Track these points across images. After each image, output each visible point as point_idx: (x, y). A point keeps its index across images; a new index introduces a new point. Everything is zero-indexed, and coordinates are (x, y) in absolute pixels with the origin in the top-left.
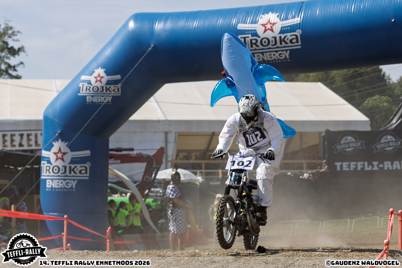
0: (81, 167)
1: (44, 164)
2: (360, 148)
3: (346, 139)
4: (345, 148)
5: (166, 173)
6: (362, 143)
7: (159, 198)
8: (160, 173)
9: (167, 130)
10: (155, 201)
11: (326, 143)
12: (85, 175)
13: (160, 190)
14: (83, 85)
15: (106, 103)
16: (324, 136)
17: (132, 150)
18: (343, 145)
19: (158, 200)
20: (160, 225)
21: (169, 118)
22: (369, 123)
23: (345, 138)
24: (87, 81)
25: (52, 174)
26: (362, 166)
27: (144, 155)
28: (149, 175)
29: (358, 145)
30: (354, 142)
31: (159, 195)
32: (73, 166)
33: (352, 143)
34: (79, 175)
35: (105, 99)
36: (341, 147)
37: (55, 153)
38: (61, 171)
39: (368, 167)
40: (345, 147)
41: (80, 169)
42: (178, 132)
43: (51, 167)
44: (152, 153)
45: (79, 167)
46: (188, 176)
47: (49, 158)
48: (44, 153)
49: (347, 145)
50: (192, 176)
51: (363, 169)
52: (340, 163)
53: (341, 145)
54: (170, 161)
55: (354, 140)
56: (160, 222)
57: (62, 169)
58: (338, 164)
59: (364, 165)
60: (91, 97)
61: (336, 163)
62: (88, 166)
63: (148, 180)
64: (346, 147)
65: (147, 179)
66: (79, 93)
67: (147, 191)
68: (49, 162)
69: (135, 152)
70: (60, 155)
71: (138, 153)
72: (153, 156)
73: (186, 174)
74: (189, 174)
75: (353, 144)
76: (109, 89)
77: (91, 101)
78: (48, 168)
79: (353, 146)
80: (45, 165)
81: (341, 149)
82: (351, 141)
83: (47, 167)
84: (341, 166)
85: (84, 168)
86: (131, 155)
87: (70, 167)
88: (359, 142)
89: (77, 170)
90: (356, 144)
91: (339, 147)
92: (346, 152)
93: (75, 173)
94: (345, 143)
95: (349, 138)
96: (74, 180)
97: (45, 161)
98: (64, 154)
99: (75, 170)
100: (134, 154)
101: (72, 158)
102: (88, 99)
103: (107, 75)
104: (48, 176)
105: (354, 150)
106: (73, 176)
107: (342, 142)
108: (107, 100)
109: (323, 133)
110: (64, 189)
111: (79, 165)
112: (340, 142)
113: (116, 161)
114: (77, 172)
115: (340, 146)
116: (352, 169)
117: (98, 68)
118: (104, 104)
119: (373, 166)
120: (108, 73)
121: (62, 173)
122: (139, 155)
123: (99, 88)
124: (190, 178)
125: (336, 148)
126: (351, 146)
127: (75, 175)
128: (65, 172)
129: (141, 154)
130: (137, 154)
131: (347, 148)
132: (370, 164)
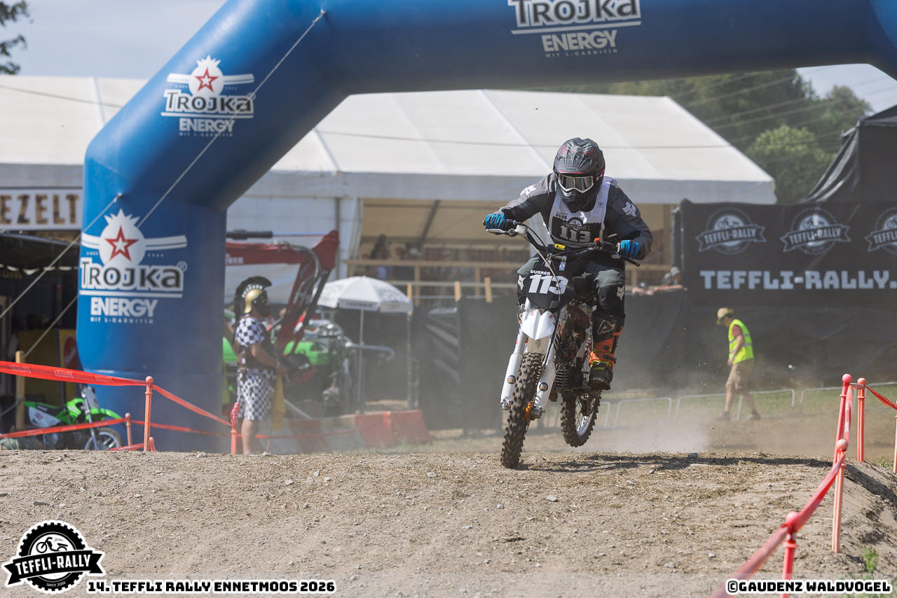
0: (165, 271)
1: (85, 263)
2: (755, 240)
3: (726, 222)
4: (722, 241)
5: (340, 287)
6: (758, 231)
7: (326, 341)
8: (328, 286)
9: (339, 194)
10: (316, 347)
11: (682, 230)
12: (174, 289)
13: (327, 325)
14: (172, 94)
15: (222, 133)
16: (677, 215)
17: (269, 235)
18: (719, 234)
19: (324, 345)
20: (326, 398)
21: (345, 169)
22: (774, 187)
23: (722, 219)
24: (181, 87)
25: (104, 286)
26: (758, 281)
27: (294, 246)
28: (306, 292)
29: (749, 235)
30: (742, 228)
31: (325, 334)
32: (148, 270)
33: (737, 229)
34: (162, 288)
35: (218, 125)
36: (715, 238)
37: (111, 241)
38: (122, 280)
39: (771, 282)
40: (722, 238)
41: (163, 276)
42: (365, 199)
43: (102, 271)
44: (312, 243)
45: (161, 271)
46: (389, 294)
47: (97, 250)
48: (87, 240)
49: (727, 233)
50: (398, 295)
51: (760, 286)
52: (712, 273)
53: (714, 235)
54: (345, 261)
55: (741, 224)
56: (326, 392)
57: (125, 276)
58: (707, 275)
59: (762, 278)
60: (189, 121)
61: (703, 273)
62: (182, 269)
63: (302, 301)
64: (724, 239)
65: (299, 299)
66: (164, 111)
67: (300, 325)
68: (97, 259)
69: (275, 241)
70: (120, 245)
71: (282, 243)
72: (314, 249)
73: (385, 291)
74: (390, 291)
75: (740, 231)
76: (227, 104)
77: (189, 129)
78: (95, 273)
79: (741, 235)
80: (88, 267)
81: (714, 243)
82: (736, 226)
83: (91, 269)
84: (714, 280)
85: (172, 274)
86: (267, 247)
87: (143, 272)
88: (753, 227)
89: (158, 277)
90: (747, 233)
91: (711, 239)
92: (724, 248)
93: (154, 284)
94: (724, 231)
95: (732, 219)
96: (151, 300)
97: (89, 256)
98: (131, 242)
99: (154, 277)
100: (272, 245)
101: (147, 252)
102: (184, 125)
103: (225, 73)
104: (95, 289)
105: (741, 246)
106: (150, 291)
107: (717, 228)
108: (224, 128)
109: (675, 208)
110: (128, 318)
111: (162, 268)
112: (711, 226)
113: (235, 260)
114: (159, 282)
115: (712, 237)
116: (737, 286)
117: (205, 58)
118: (217, 135)
119: (781, 281)
120: (226, 69)
121: (124, 285)
122: (284, 248)
123: (208, 100)
124: (393, 299)
125: (703, 239)
126: (735, 236)
127: (153, 288)
128: (132, 282)
129: (288, 245)
130: (280, 246)
131: (727, 241)
132: (775, 276)
